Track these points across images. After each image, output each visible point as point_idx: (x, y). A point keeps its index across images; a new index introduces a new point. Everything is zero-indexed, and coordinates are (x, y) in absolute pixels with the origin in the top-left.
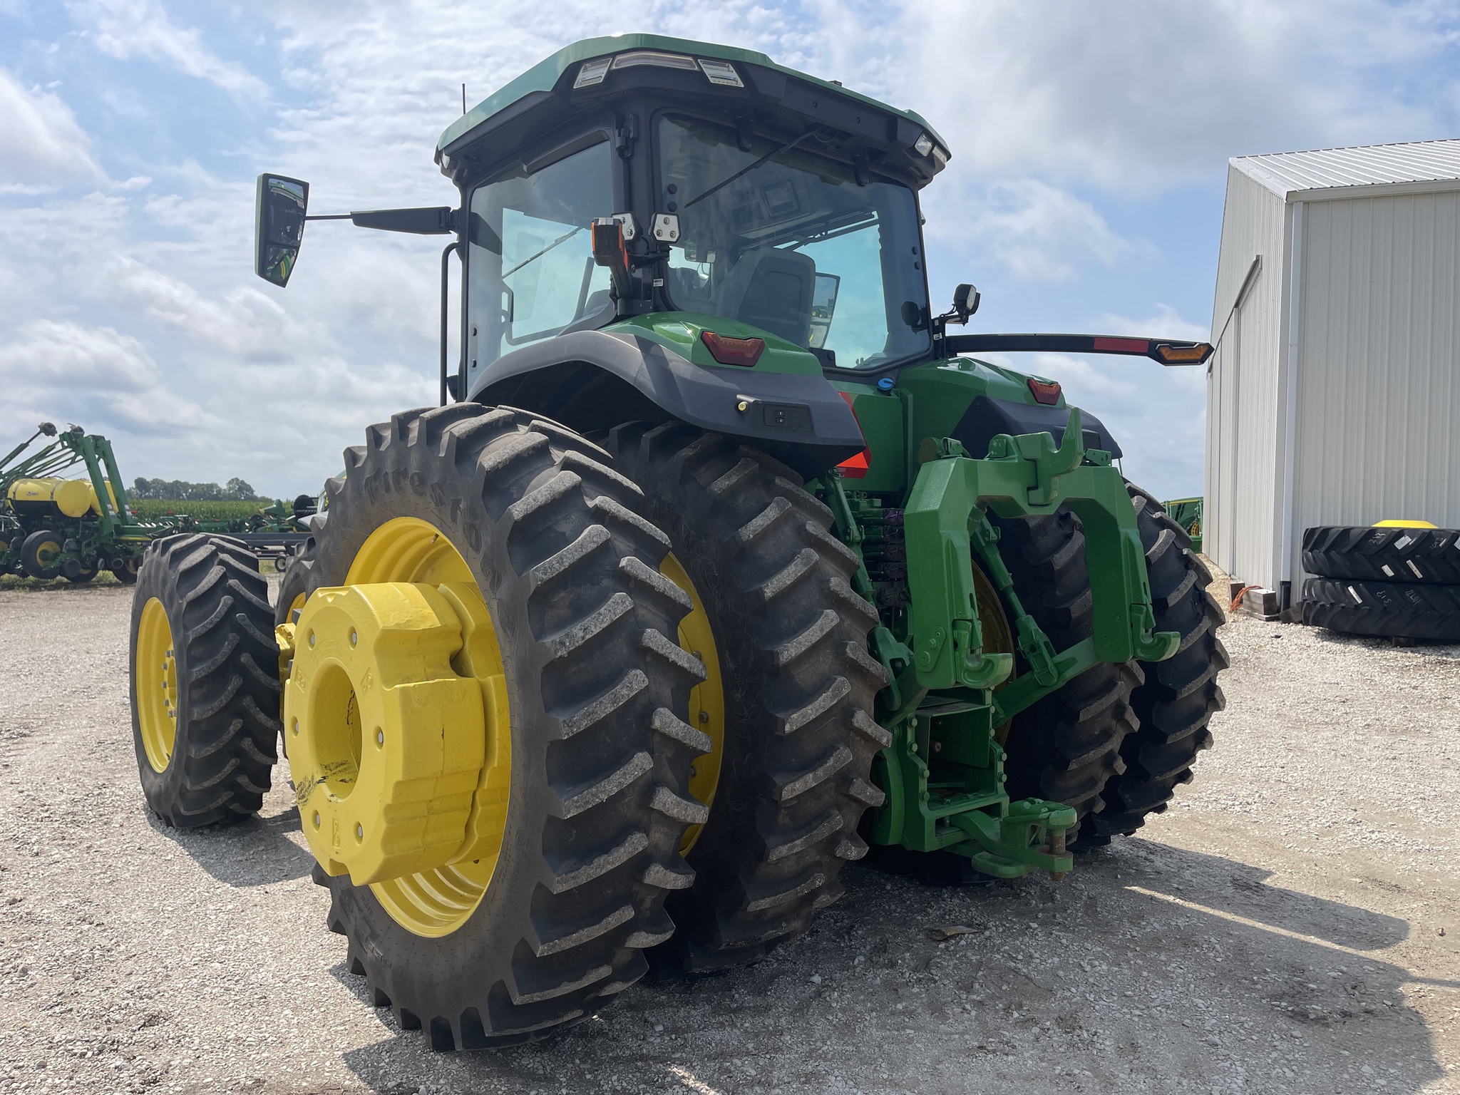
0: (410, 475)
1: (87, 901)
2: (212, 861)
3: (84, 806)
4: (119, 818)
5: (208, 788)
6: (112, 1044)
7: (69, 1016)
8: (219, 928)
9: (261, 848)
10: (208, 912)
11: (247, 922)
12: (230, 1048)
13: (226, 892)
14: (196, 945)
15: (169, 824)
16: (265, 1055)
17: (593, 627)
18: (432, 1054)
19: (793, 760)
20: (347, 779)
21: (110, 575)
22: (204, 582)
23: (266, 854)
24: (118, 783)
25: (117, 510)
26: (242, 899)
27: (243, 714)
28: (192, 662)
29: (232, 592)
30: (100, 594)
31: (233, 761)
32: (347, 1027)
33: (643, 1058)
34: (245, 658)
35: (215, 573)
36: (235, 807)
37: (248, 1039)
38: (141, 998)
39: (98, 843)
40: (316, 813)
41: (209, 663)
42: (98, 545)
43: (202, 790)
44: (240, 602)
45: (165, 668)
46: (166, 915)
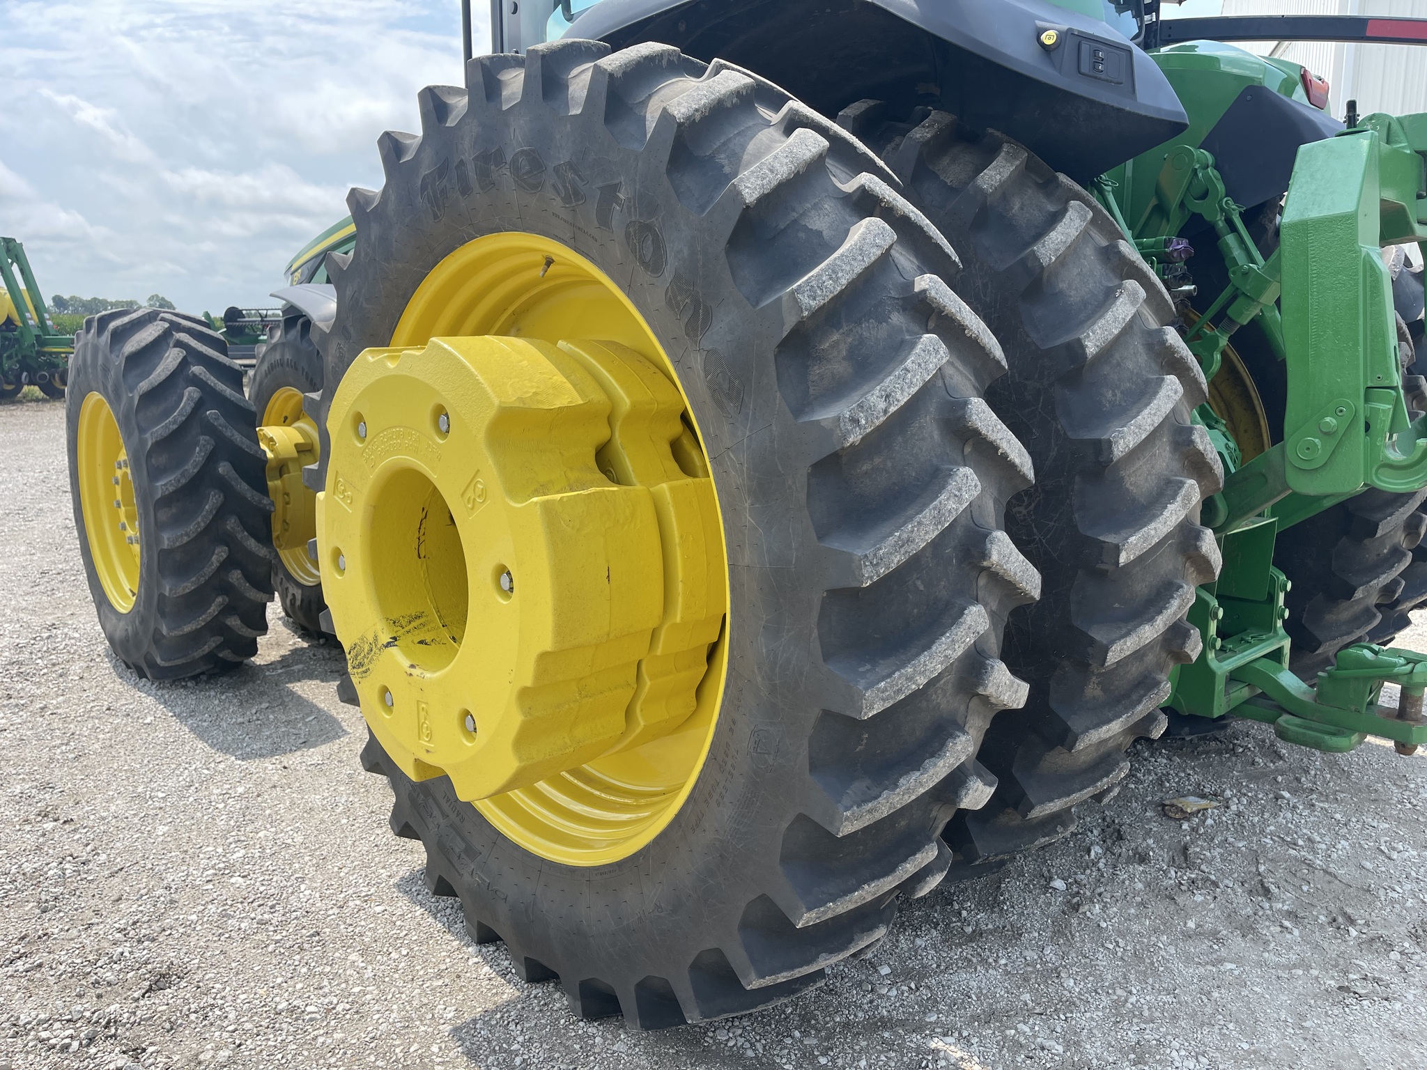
0: (509, 158)
1: (47, 786)
2: (205, 724)
3: (31, 653)
4: (77, 667)
5: (190, 633)
6: (107, 1026)
7: (38, 975)
8: (232, 823)
9: (265, 705)
10: (212, 798)
11: (268, 812)
12: (284, 1026)
13: (231, 767)
14: (205, 849)
15: (142, 675)
16: (338, 1036)
17: (899, 393)
18: (581, 1024)
19: (1117, 605)
20: (428, 641)
21: (36, 390)
22: (159, 370)
23: (273, 712)
24: (70, 622)
25: (37, 320)
26: (255, 777)
27: (227, 539)
28: (155, 474)
29: (196, 381)
30: (28, 410)
31: (219, 599)
32: (447, 981)
33: (886, 1024)
34: (223, 468)
35: (171, 359)
36: (226, 654)
37: (309, 1009)
38: (139, 941)
39: (54, 702)
40: (385, 690)
41: (178, 474)
42: (20, 357)
43: (182, 635)
44: (209, 397)
45: (117, 483)
46: (157, 804)
